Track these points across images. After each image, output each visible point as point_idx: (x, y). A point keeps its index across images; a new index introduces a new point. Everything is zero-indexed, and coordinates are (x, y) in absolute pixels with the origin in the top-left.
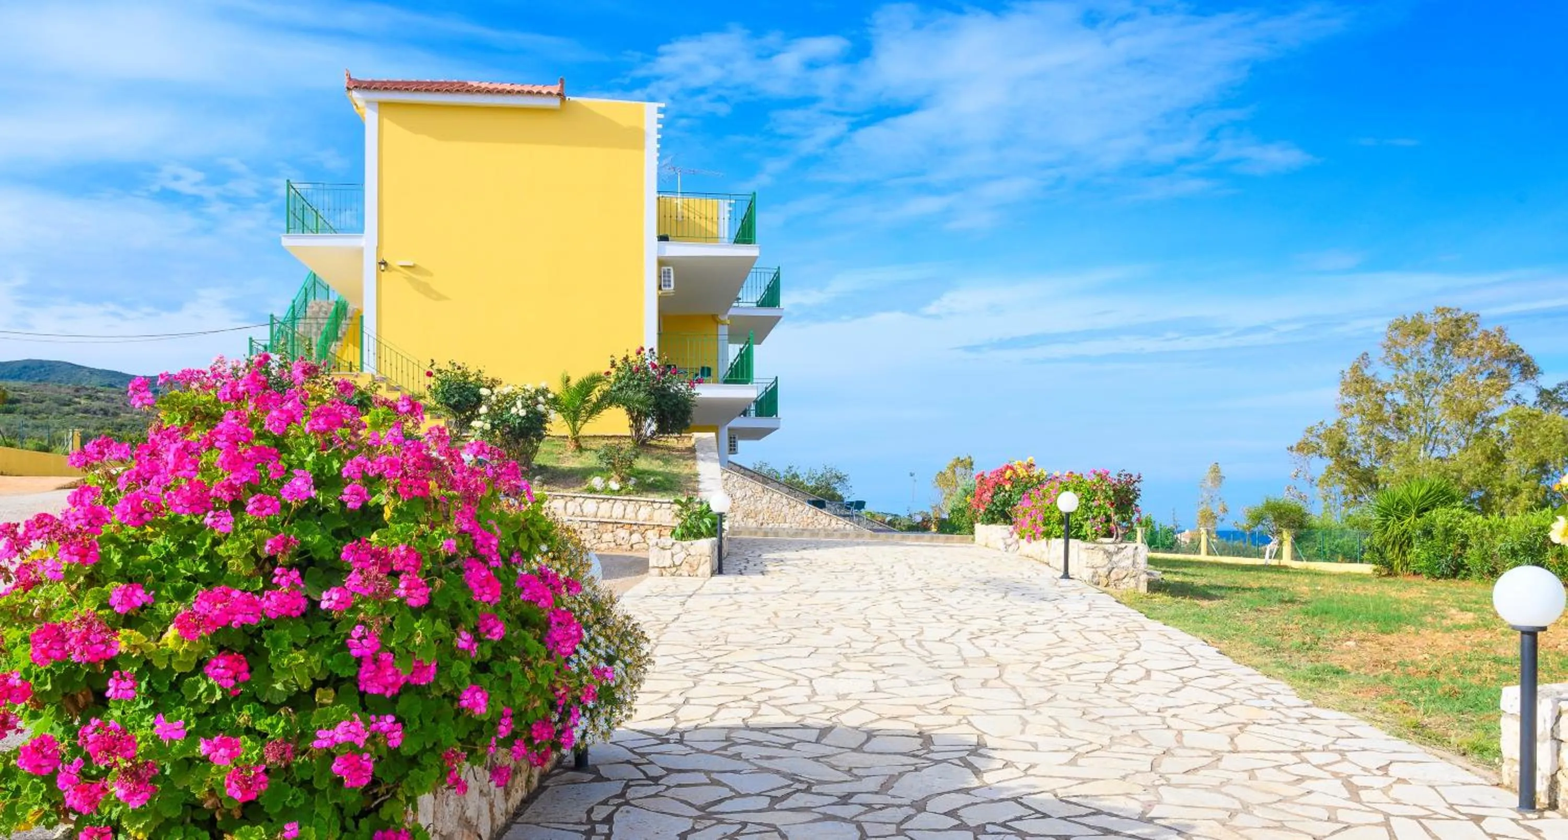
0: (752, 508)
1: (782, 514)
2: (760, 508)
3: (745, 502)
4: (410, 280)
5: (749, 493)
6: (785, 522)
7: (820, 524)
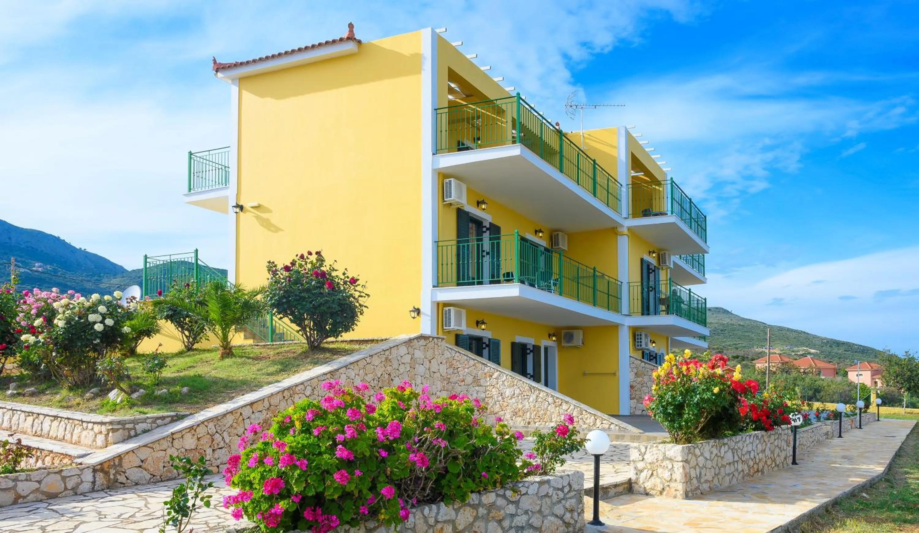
0: (520, 406)
1: (548, 413)
2: (527, 406)
3: (513, 400)
4: (257, 217)
5: (517, 392)
6: (551, 421)
7: (585, 423)
